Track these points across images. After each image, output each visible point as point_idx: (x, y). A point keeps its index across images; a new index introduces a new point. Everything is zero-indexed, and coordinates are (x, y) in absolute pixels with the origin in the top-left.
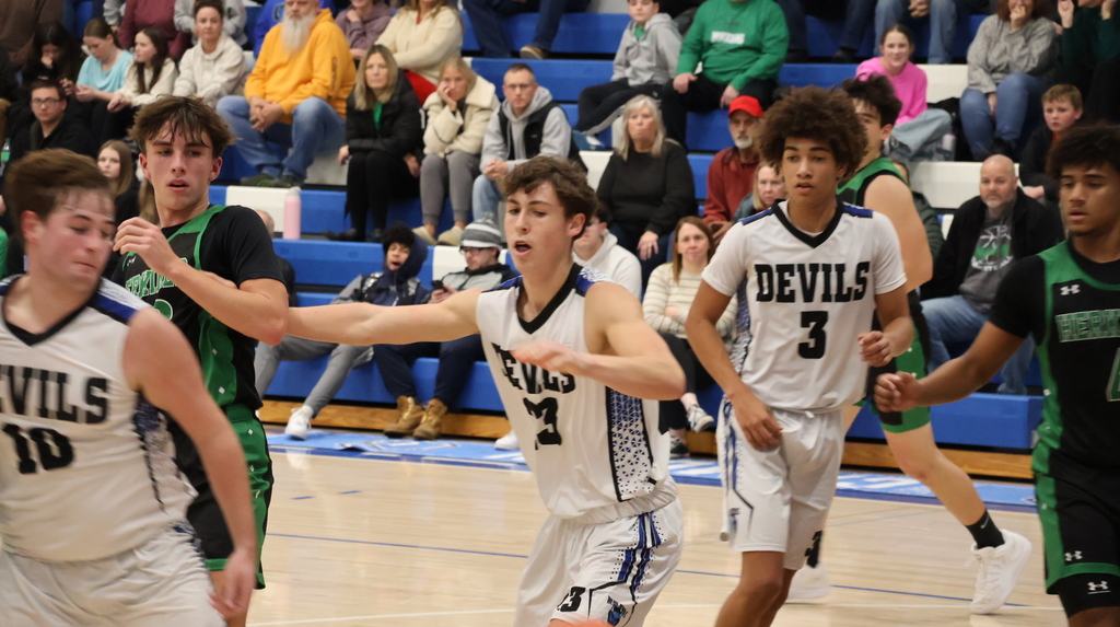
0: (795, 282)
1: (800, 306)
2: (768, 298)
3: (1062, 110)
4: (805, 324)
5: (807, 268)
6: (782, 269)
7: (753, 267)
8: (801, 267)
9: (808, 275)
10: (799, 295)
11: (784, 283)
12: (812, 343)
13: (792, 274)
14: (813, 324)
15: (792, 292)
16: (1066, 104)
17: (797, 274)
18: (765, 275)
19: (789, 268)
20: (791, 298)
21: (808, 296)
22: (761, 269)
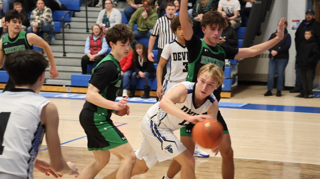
0: (181, 56)
1: (183, 61)
2: (176, 60)
3: (19, 7)
4: (184, 65)
5: (183, 53)
6: (179, 53)
7: (172, 54)
8: (182, 53)
9: (184, 54)
10: (182, 59)
11: (179, 56)
12: (185, 69)
13: (181, 54)
14: (185, 65)
15: (181, 58)
16: (20, 6)
17: (182, 54)
18: (175, 55)
19: (180, 53)
20: (181, 59)
21: (184, 59)
22: (174, 54)
